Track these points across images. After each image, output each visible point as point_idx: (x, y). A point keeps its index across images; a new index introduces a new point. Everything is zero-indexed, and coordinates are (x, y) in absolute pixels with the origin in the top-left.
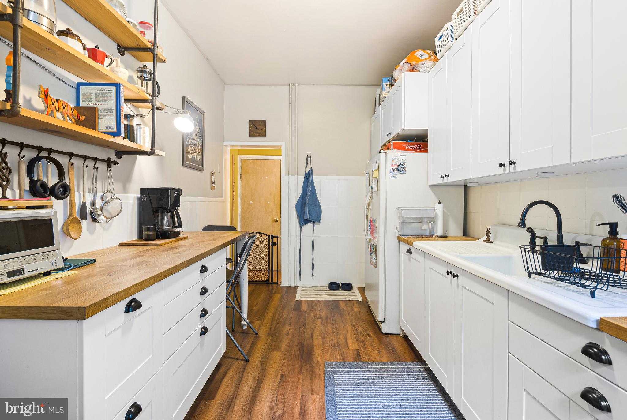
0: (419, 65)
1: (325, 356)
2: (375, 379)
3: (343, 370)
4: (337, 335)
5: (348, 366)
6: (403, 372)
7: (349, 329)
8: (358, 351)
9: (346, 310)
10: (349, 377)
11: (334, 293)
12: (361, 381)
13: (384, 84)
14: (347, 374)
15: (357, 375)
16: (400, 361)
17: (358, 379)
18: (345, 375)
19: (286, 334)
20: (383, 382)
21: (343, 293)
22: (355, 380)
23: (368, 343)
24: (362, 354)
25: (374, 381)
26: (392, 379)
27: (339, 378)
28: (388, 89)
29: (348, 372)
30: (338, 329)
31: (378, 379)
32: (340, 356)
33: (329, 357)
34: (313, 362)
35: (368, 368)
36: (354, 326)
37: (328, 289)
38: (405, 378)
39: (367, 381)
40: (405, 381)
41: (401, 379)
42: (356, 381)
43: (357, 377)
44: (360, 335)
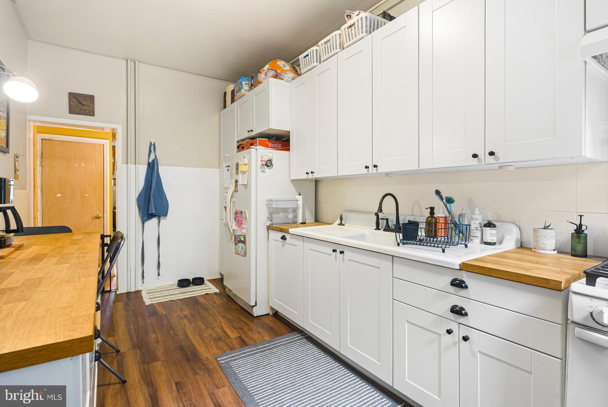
0: (283, 74)
1: (211, 351)
2: (268, 356)
3: (236, 357)
4: (212, 329)
5: (239, 353)
6: (288, 343)
7: (222, 320)
8: (240, 337)
9: (208, 303)
10: (245, 361)
11: (187, 290)
12: (258, 362)
13: (244, 83)
14: (242, 360)
15: (251, 358)
16: (280, 335)
17: (254, 361)
18: (241, 362)
19: (156, 342)
20: (276, 356)
21: (196, 288)
22: (252, 362)
23: (246, 328)
24: (246, 339)
25: (269, 358)
26: (282, 352)
27: (237, 366)
28: (247, 88)
29: (242, 358)
30: (210, 324)
31: (271, 355)
32: (226, 346)
33: (215, 351)
34: (202, 359)
35: (257, 349)
36: (224, 317)
37: (177, 287)
38: (291, 348)
39: (262, 360)
40: (293, 350)
41: (289, 349)
42: (254, 363)
43: (252, 359)
44: (235, 323)
